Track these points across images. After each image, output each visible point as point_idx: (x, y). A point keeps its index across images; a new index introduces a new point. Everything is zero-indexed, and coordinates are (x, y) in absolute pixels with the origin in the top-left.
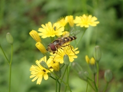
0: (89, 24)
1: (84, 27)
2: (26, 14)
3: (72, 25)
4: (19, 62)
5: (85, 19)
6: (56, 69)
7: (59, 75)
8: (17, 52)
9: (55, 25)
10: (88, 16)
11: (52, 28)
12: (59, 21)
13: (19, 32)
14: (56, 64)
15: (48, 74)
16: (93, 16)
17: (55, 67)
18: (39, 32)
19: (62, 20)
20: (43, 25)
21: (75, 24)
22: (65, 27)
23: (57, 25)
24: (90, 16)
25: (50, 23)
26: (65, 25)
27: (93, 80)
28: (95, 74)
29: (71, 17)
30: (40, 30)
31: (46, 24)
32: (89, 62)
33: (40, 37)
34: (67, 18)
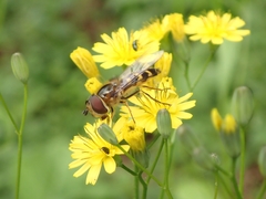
0: (225, 35)
1: (210, 43)
2: (65, 16)
3: (179, 39)
4: (45, 137)
5: (212, 23)
6: (136, 145)
7: (143, 162)
8: (38, 114)
9: (137, 35)
10: (221, 16)
11: (128, 45)
12: (147, 26)
13: (47, 61)
14: (137, 134)
15: (116, 157)
16: (234, 16)
17: (134, 140)
18: (94, 53)
19: (155, 25)
20: (105, 37)
21: (188, 36)
22: (160, 42)
23: (141, 35)
24: (227, 16)
25: (122, 31)
26: (161, 37)
27: (231, 174)
28: (234, 158)
29: (178, 17)
30: (98, 47)
31: (113, 34)
32: (220, 125)
33: (98, 64)
34: (167, 19)
